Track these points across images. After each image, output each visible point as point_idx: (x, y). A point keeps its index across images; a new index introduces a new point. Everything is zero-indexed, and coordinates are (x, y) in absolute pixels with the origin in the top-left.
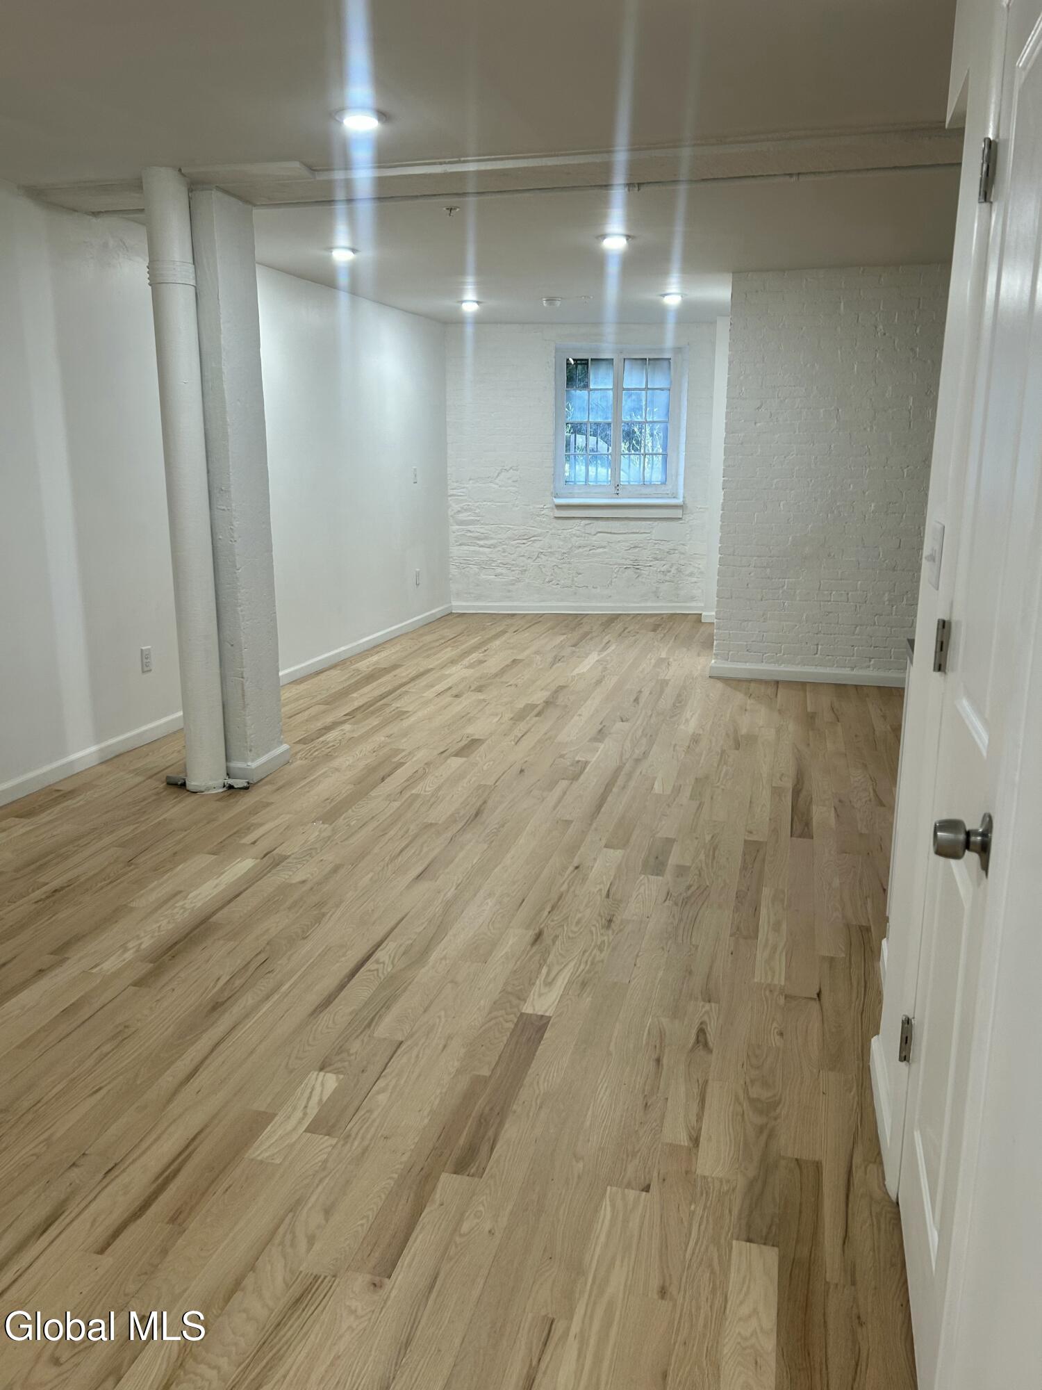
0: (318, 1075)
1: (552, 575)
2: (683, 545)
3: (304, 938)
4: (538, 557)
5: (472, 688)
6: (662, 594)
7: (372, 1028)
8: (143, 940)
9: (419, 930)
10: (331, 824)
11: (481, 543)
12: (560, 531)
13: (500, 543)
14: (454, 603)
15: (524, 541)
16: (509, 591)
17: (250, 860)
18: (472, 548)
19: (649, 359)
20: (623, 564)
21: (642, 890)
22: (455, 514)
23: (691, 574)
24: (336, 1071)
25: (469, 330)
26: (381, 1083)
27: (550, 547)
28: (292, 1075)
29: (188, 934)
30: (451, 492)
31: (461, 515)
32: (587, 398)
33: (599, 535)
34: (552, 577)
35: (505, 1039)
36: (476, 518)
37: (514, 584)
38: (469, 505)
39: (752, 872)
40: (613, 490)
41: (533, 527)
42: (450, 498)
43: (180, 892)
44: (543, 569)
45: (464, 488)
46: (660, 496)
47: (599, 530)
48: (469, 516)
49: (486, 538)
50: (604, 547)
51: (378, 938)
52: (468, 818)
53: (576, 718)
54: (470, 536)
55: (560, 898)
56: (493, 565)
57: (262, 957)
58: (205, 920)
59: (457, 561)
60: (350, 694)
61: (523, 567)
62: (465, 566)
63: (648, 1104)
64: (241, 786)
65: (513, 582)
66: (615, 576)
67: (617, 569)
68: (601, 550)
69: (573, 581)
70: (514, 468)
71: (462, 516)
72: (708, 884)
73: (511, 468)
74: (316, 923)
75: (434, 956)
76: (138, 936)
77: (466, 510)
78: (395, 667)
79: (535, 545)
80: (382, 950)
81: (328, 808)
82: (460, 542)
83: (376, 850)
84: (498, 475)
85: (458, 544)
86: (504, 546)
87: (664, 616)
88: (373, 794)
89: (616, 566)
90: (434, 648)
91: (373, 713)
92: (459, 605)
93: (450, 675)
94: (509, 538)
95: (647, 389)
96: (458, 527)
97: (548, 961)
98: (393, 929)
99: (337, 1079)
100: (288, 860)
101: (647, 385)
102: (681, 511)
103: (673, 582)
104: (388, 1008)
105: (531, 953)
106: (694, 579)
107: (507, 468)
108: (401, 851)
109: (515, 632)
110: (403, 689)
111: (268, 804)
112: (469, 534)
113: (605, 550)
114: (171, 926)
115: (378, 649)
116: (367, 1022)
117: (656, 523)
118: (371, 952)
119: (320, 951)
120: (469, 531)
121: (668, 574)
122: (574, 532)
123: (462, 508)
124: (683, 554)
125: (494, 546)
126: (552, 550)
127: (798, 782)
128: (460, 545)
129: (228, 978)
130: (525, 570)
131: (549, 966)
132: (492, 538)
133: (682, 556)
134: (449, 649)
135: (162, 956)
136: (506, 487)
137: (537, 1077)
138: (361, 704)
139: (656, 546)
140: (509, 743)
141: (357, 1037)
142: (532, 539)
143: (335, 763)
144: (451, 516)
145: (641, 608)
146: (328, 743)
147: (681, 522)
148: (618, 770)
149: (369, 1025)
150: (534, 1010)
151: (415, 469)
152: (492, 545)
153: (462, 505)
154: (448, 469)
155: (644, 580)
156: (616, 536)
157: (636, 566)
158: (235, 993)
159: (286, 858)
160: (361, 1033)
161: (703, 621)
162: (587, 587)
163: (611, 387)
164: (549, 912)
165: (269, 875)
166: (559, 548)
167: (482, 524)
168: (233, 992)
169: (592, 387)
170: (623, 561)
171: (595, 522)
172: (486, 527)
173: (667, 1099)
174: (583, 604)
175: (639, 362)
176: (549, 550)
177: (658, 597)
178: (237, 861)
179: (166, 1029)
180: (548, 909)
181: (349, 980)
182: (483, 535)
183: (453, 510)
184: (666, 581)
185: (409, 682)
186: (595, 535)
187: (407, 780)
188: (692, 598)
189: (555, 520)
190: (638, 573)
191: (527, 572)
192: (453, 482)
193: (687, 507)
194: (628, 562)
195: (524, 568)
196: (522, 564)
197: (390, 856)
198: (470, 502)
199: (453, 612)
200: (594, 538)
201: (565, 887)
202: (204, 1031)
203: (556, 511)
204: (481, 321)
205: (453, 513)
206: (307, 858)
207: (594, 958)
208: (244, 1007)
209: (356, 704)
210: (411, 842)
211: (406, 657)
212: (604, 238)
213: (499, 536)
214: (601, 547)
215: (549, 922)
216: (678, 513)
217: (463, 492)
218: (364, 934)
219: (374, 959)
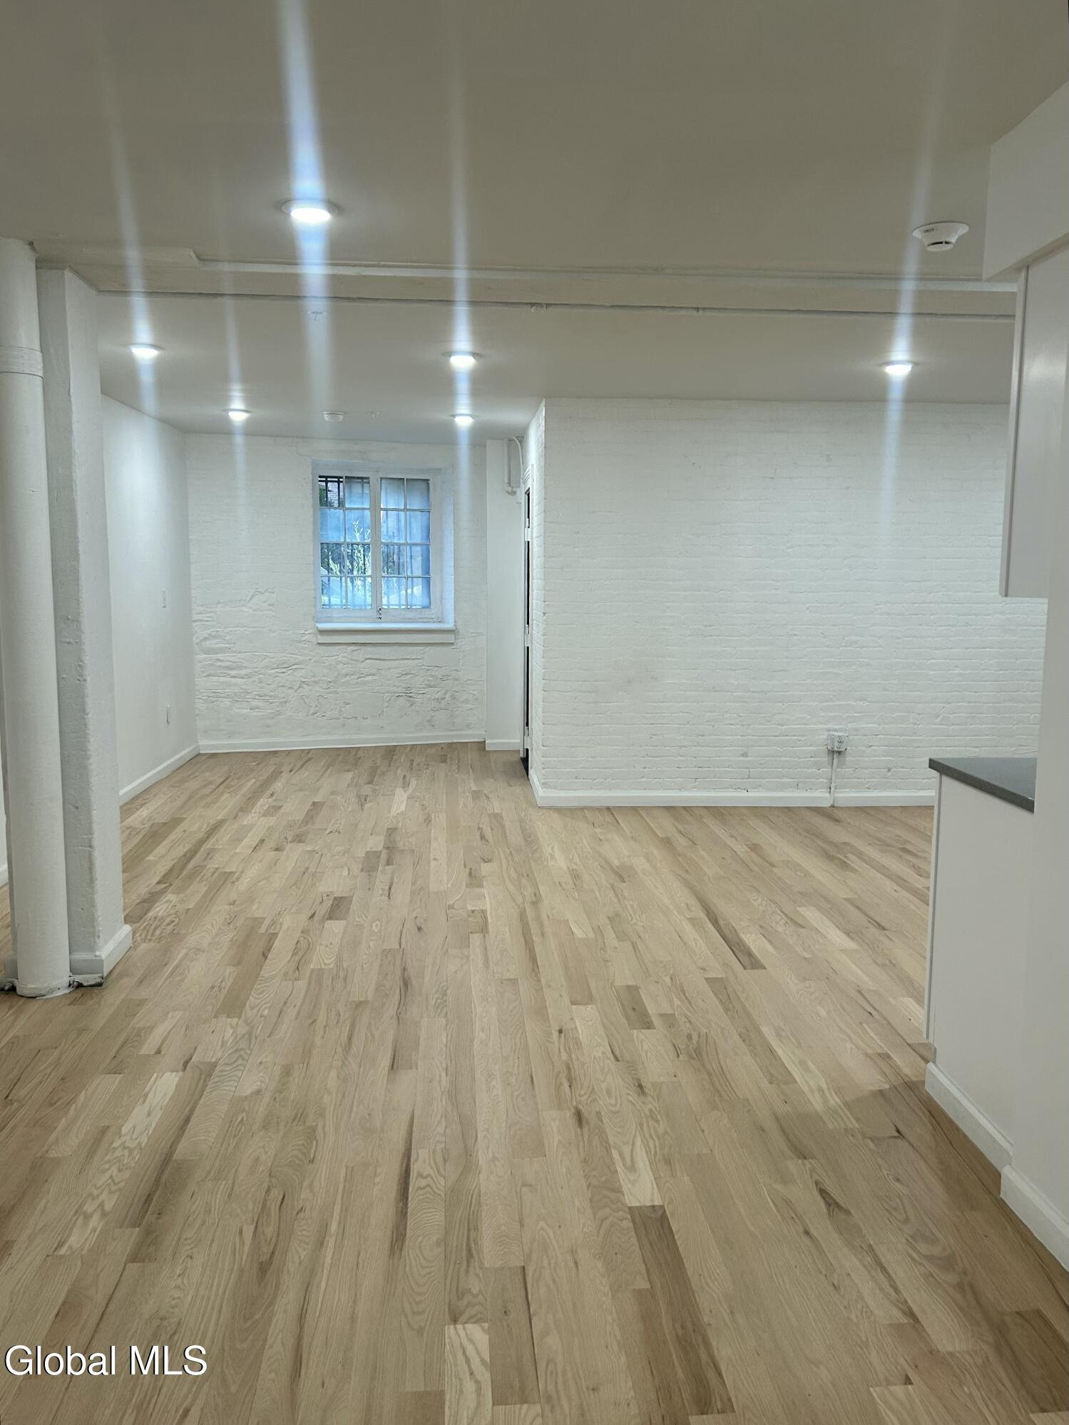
0: (455, 1329)
1: (316, 706)
2: (456, 671)
3: (312, 1161)
4: (300, 687)
5: (289, 839)
6: (437, 722)
7: (475, 1256)
8: (101, 1198)
9: (441, 1129)
10: (240, 1018)
11: (233, 673)
12: (325, 658)
13: (256, 672)
14: (203, 742)
15: (284, 670)
16: (268, 726)
17: (168, 1074)
18: (222, 679)
19: (407, 479)
20: (395, 692)
21: (646, 1047)
22: (201, 641)
23: (466, 701)
24: (473, 1320)
25: (239, 440)
26: (538, 1325)
27: (314, 676)
28: (425, 1335)
29: (158, 1180)
30: (195, 617)
31: (208, 642)
32: (342, 517)
33: (368, 661)
34: (317, 709)
35: (634, 1240)
36: (227, 645)
37: (273, 718)
38: (218, 631)
39: (737, 1012)
40: (375, 615)
41: (293, 654)
42: (194, 624)
43: (104, 1130)
44: (306, 700)
45: (212, 612)
46: (425, 620)
47: (368, 657)
48: (217, 643)
49: (239, 668)
50: (374, 675)
51: (401, 1147)
52: (398, 990)
53: (433, 863)
54: (220, 666)
55: (569, 1068)
56: (248, 697)
57: (276, 1194)
58: (167, 1159)
59: (203, 694)
60: (146, 857)
61: (284, 698)
62: (214, 699)
63: (836, 1284)
64: (93, 983)
65: (272, 716)
66: (386, 705)
67: (388, 698)
68: (370, 678)
69: (340, 711)
70: (270, 590)
71: (208, 644)
72: (705, 1031)
73: (266, 590)
74: (312, 1143)
75: (482, 1158)
76: (90, 1195)
77: (214, 637)
78: (174, 822)
79: (296, 674)
80: (416, 1160)
81: (222, 997)
82: (208, 673)
83: (318, 1042)
84: (251, 599)
85: (205, 674)
86: (260, 676)
87: (443, 746)
88: (265, 973)
89: (387, 695)
90: (207, 795)
91: (191, 877)
92: (207, 744)
93: (251, 827)
94: (266, 667)
95: (405, 510)
96: (205, 656)
97: (612, 1144)
98: (410, 1133)
99: (483, 1329)
100: (218, 1068)
101: (405, 505)
102: (453, 636)
103: (448, 710)
104: (476, 1229)
105: (586, 1137)
106: (470, 706)
107: (262, 590)
108: (350, 1039)
109: (291, 771)
110: (208, 845)
111: (141, 1003)
112: (219, 663)
113: (374, 677)
114: (127, 1175)
115: (140, 801)
116: (464, 1253)
117: (428, 649)
118: (404, 1165)
119: (342, 1175)
120: (218, 660)
121: (443, 701)
122: (339, 659)
123: (210, 635)
124: (457, 680)
125: (248, 676)
126: (316, 679)
127: (707, 910)
128: (208, 676)
129: (252, 1228)
130: (286, 702)
131: (616, 1148)
132: (245, 668)
133: (456, 683)
134: (226, 796)
135: (143, 1217)
136: (261, 611)
137: (702, 1277)
138: (168, 868)
139: (429, 673)
140: (381, 898)
141: (467, 1271)
142: (294, 667)
143: (192, 940)
144: (197, 644)
145: (418, 738)
146: (162, 919)
147: (454, 647)
148: (522, 916)
149: (470, 1254)
150: (640, 1202)
151: (164, 592)
152: (246, 675)
153: (209, 631)
154: (193, 591)
155: (417, 709)
156: (387, 662)
157: (408, 694)
158: (276, 1246)
159: (214, 1065)
160: (468, 1266)
161: (487, 749)
162: (356, 718)
163: (369, 507)
164: (570, 1086)
165: (208, 1090)
166: (324, 676)
167: (234, 652)
168: (272, 1246)
169: (347, 506)
170: (395, 689)
171: (364, 648)
172: (239, 655)
173: (849, 1274)
174: (354, 737)
175: (396, 482)
176: (313, 679)
177: (433, 726)
178: (153, 1079)
179: (220, 1312)
180: (566, 1085)
181: (406, 1204)
182: (234, 664)
183: (197, 638)
184: (442, 709)
185: (208, 837)
186: (363, 662)
187: (294, 954)
188: (468, 726)
189: (318, 646)
190: (410, 701)
191: (288, 704)
192: (198, 606)
193: (458, 631)
194: (400, 690)
195: (285, 700)
196: (283, 695)
197: (341, 1046)
198: (220, 628)
199: (201, 752)
200: (363, 665)
201: (564, 1056)
202: (272, 1303)
203: (319, 636)
204: (252, 431)
205: (198, 640)
206: (240, 1061)
207: (656, 1131)
208: (300, 1263)
209: (163, 868)
210: (353, 1025)
211: (182, 807)
212: (450, 356)
213: (255, 665)
214: (370, 675)
215: (578, 1098)
216: (450, 638)
217: (211, 617)
218: (380, 1145)
219: (415, 1174)
